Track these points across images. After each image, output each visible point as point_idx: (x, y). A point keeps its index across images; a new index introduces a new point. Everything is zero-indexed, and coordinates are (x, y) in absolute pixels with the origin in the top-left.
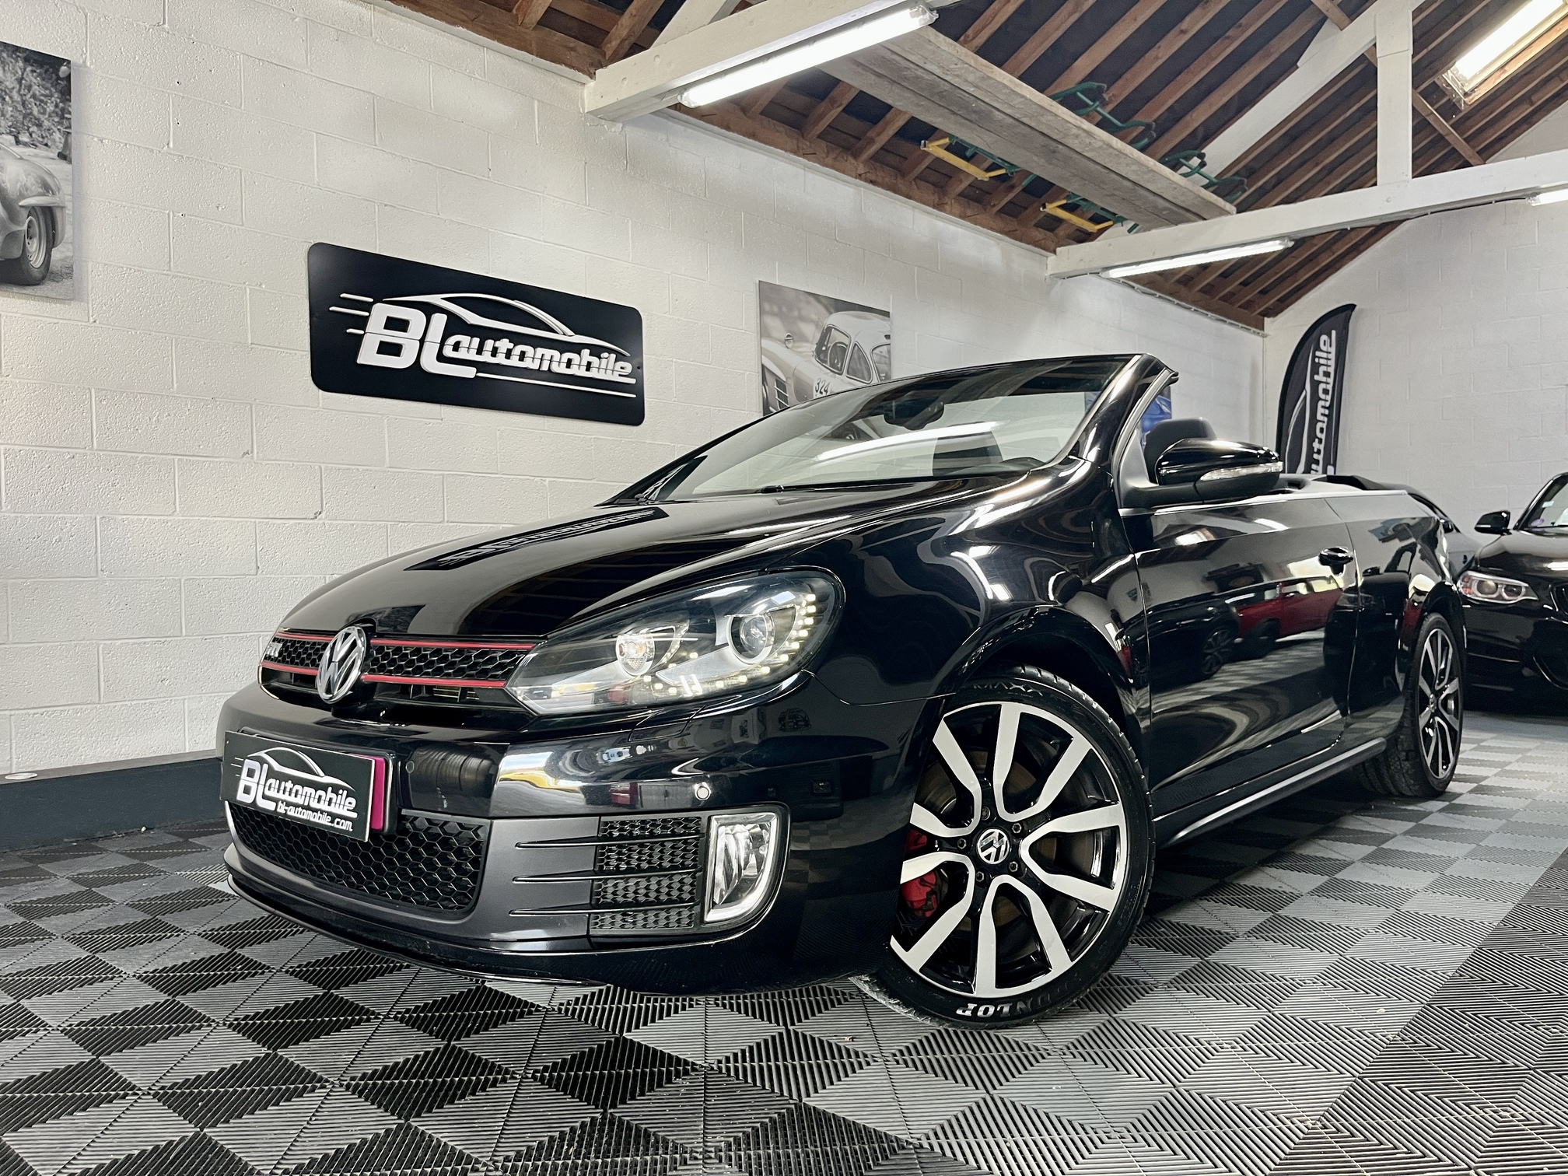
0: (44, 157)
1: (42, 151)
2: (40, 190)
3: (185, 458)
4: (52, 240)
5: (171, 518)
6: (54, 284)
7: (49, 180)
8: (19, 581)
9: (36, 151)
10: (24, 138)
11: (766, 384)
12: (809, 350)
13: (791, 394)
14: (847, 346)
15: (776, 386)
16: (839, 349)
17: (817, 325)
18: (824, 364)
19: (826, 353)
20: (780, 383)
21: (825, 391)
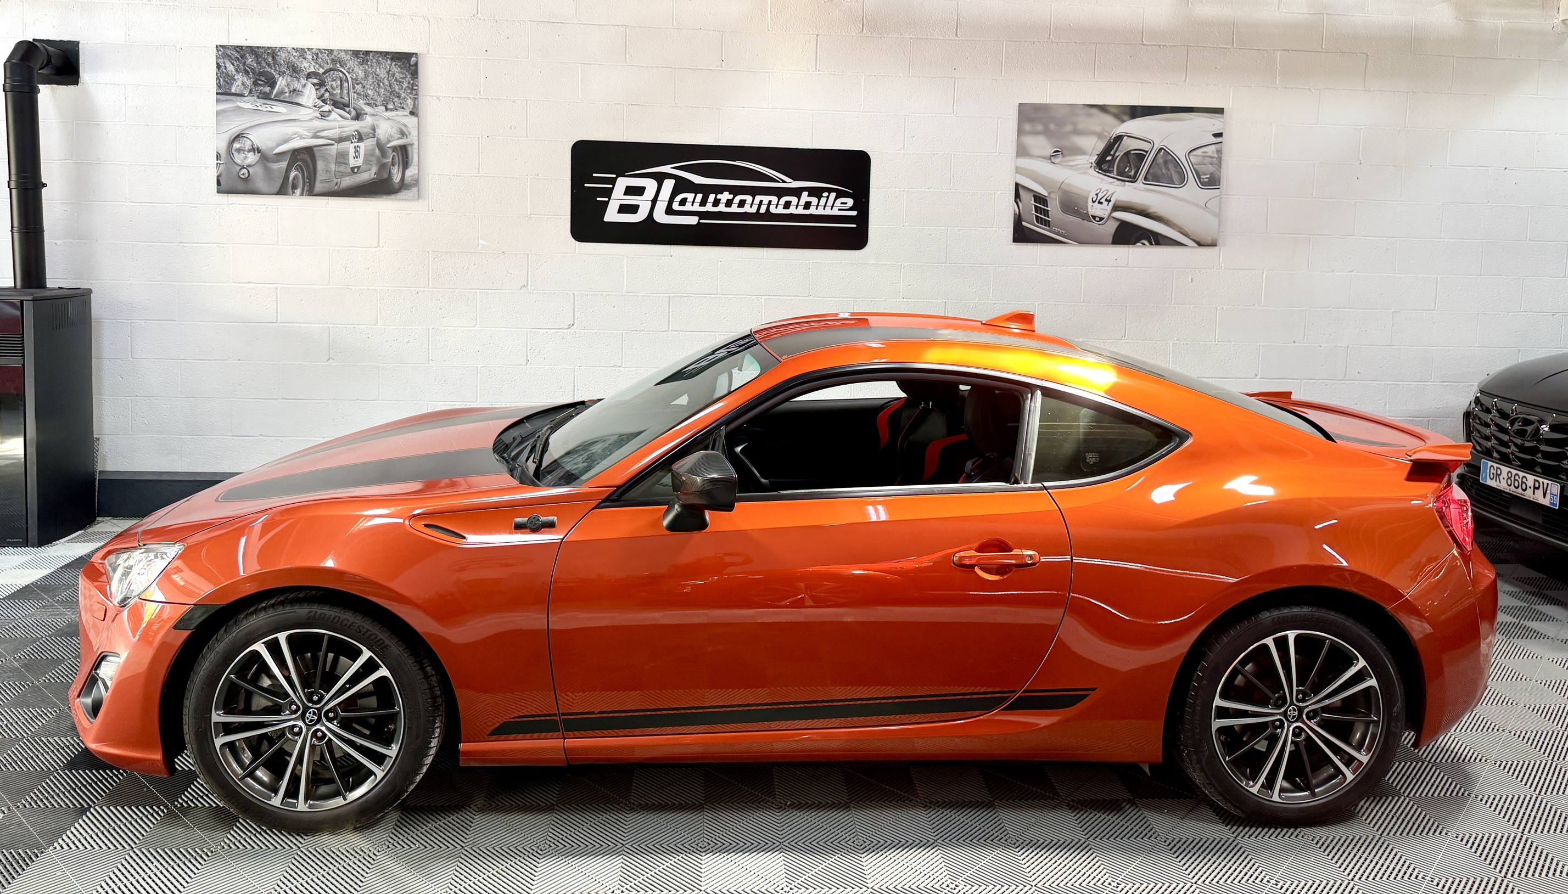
0: (402, 116)
1: (400, 112)
2: (399, 136)
3: (484, 291)
4: (406, 164)
5: (472, 329)
6: (407, 191)
7: (404, 129)
8: (385, 365)
9: (398, 113)
10: (391, 106)
11: (1020, 201)
12: (1086, 162)
13: (1054, 208)
14: (1147, 152)
15: (1033, 202)
16: (1134, 156)
17: (1100, 136)
18: (1107, 174)
19: (1111, 163)
20: (1039, 199)
21: (1106, 200)
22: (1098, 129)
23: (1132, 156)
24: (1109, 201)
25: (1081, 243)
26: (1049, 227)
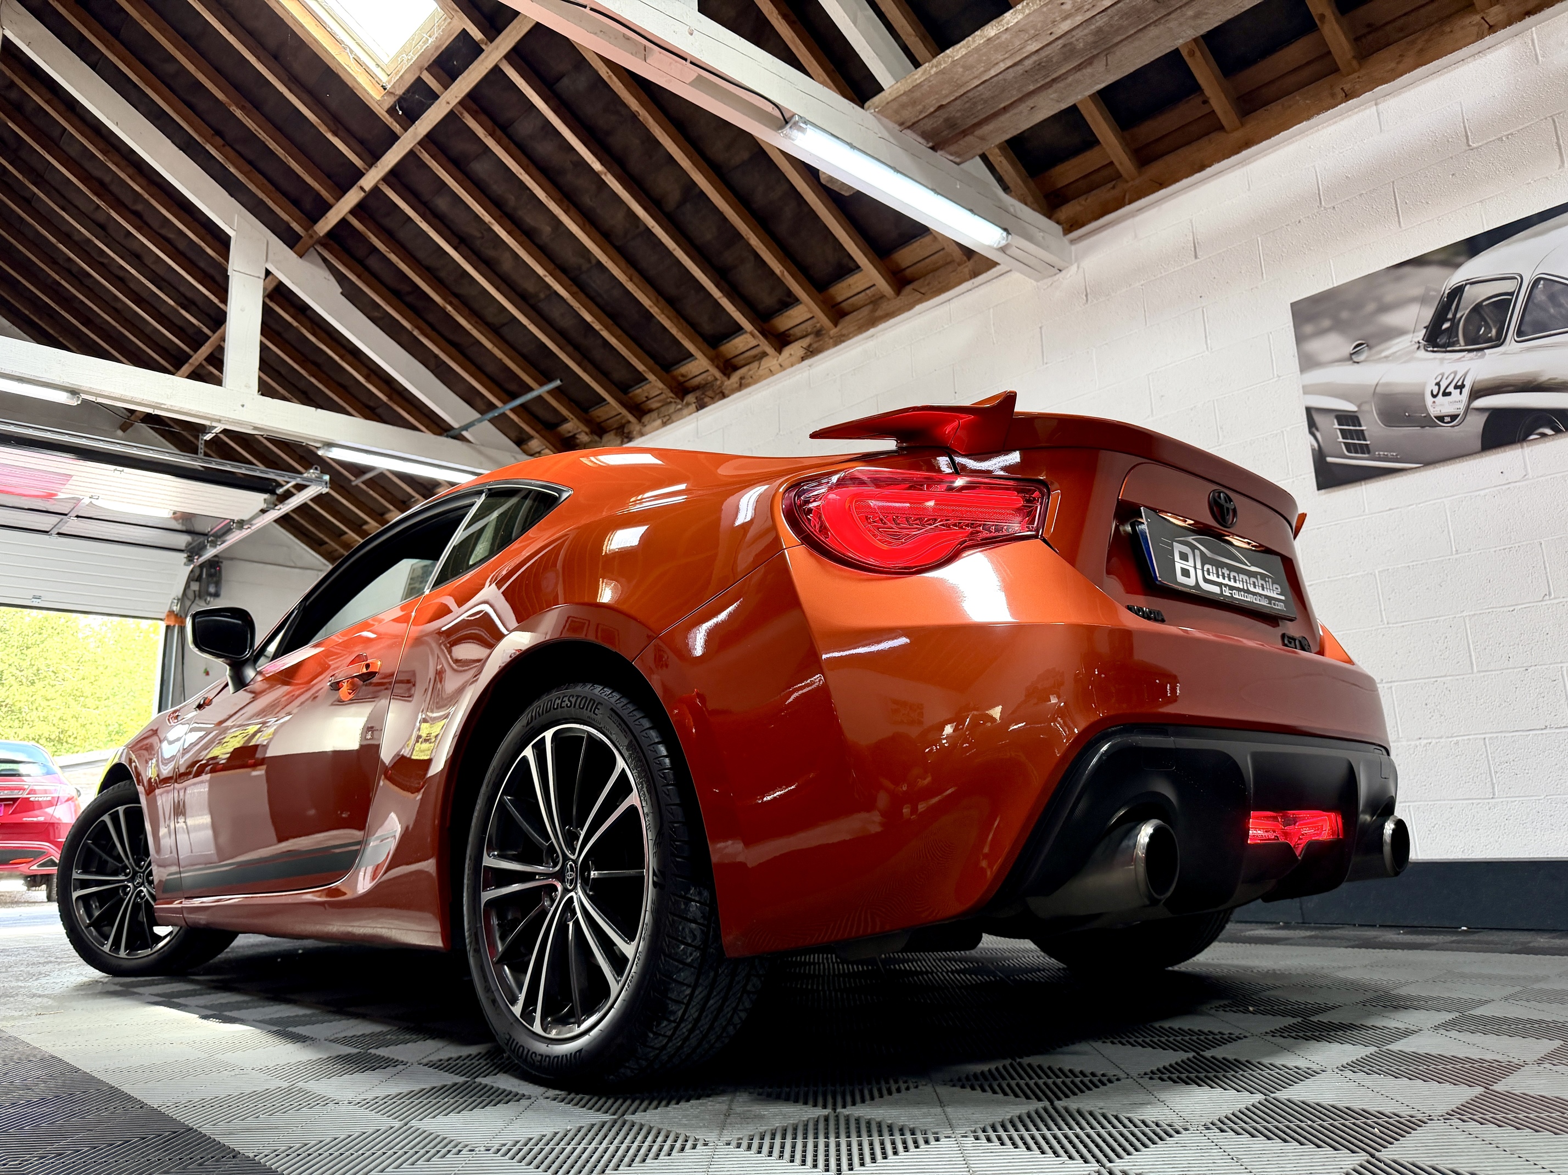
11: (1317, 429)
12: (1409, 344)
13: (1372, 425)
14: (1512, 294)
15: (1336, 426)
16: (1491, 307)
17: (1423, 300)
18: (1448, 349)
19: (1453, 330)
20: (1345, 418)
21: (1456, 387)
22: (1417, 291)
23: (1487, 310)
24: (1463, 386)
25: (1429, 463)
26: (1369, 452)
